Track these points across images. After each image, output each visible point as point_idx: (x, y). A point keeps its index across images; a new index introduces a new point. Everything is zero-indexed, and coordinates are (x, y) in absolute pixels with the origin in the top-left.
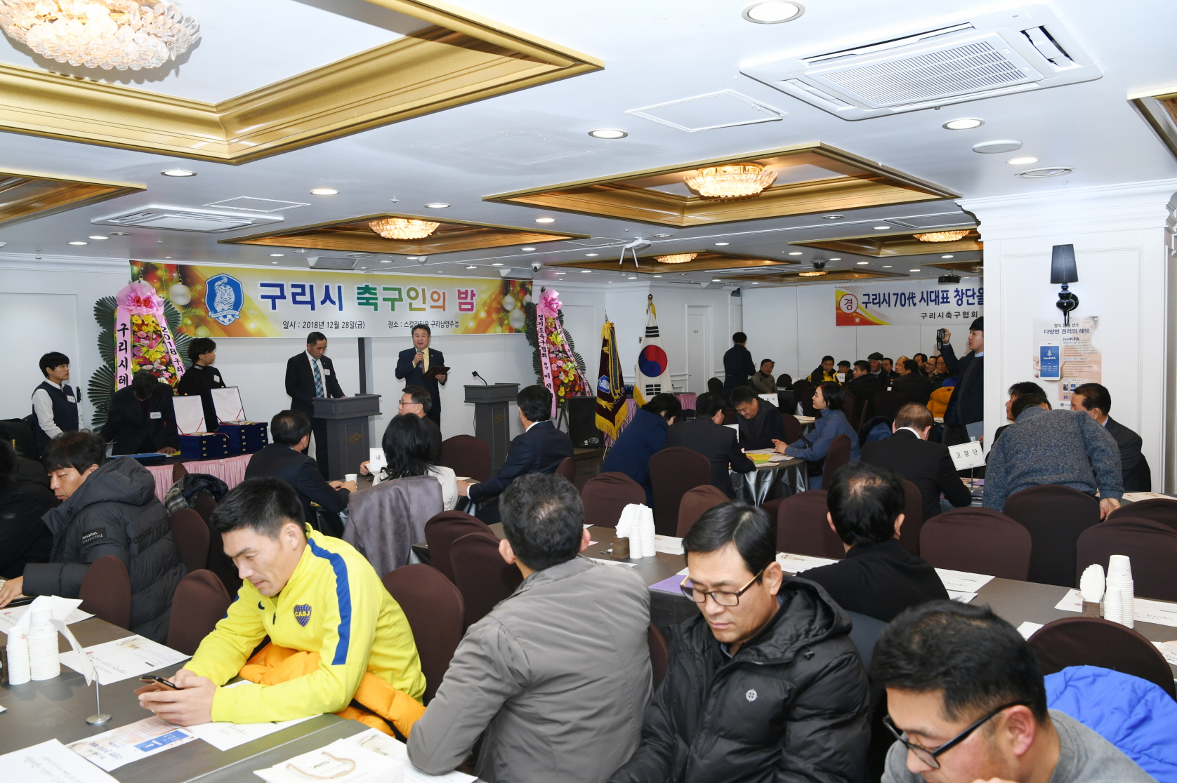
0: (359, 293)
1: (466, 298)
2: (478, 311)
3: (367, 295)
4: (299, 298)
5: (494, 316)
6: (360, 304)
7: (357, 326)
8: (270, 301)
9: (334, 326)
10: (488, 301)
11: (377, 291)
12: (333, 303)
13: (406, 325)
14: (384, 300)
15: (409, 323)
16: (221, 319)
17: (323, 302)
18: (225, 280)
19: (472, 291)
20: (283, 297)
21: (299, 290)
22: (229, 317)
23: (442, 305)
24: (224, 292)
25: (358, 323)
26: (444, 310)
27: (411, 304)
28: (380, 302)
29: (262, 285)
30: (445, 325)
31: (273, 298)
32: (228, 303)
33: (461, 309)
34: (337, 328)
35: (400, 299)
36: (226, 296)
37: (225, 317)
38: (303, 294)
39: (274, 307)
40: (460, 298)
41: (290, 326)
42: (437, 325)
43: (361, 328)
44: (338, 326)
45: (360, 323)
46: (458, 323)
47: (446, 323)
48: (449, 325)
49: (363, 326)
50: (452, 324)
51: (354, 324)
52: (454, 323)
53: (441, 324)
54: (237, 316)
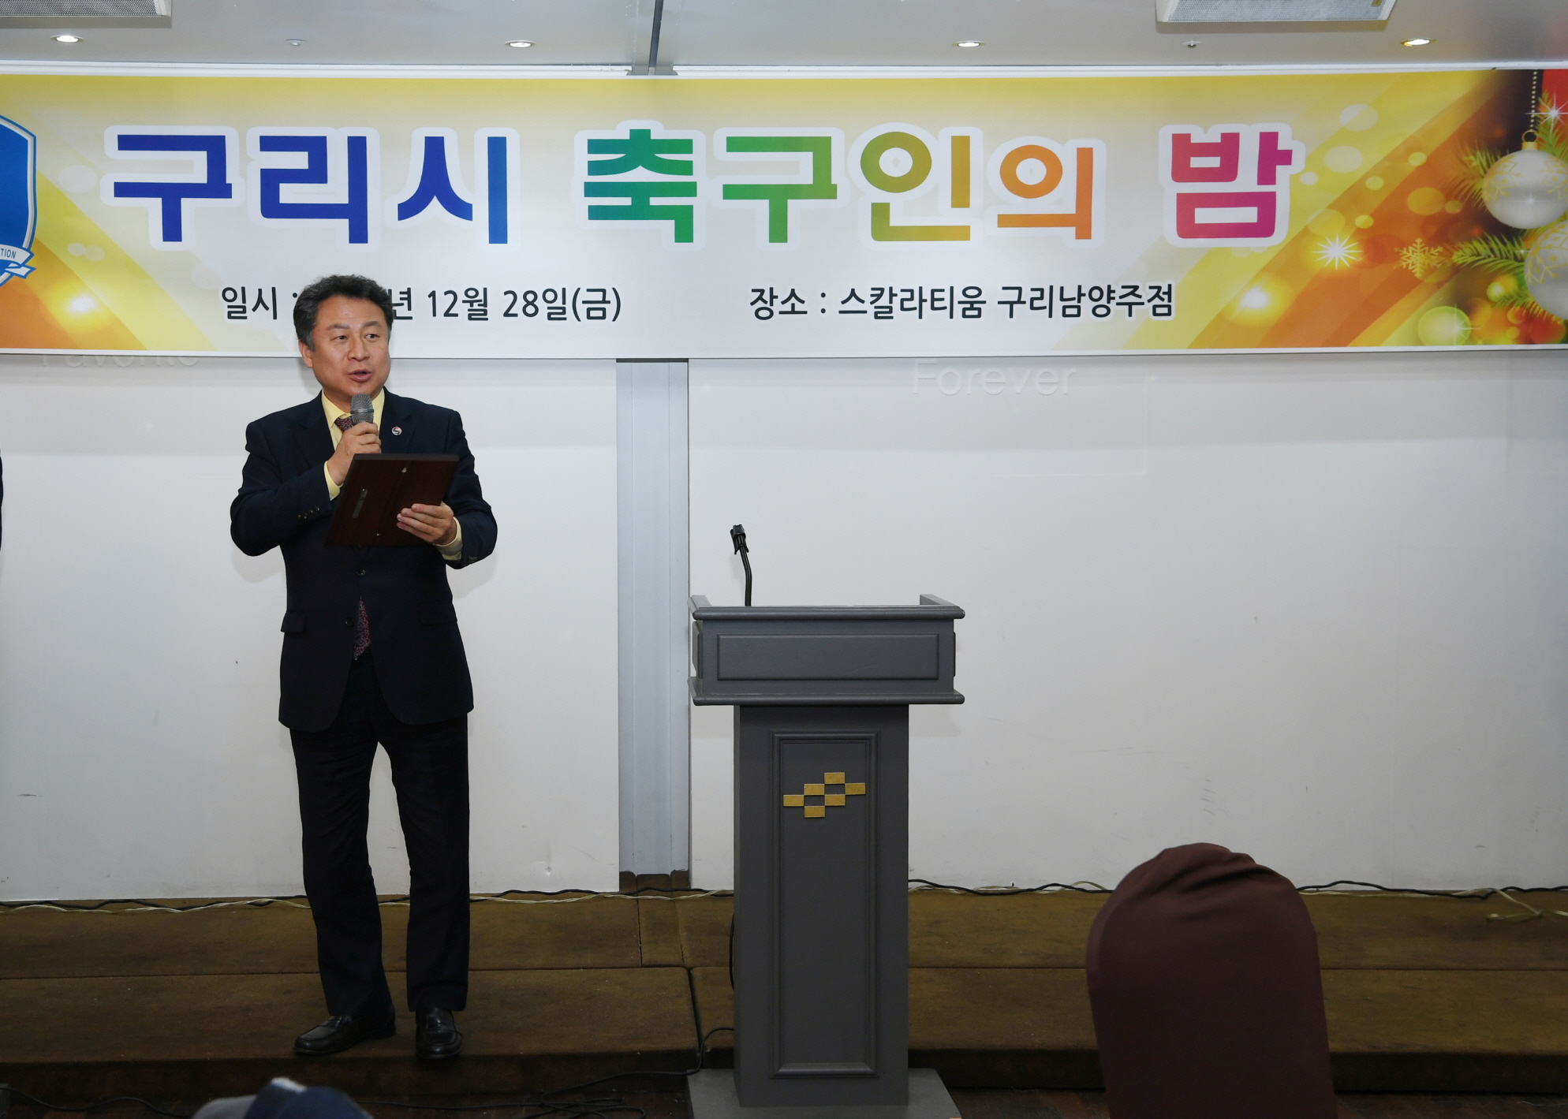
0: (594, 168)
1: (1228, 171)
2: (1303, 238)
3: (640, 175)
4: (289, 193)
5: (1416, 259)
6: (596, 213)
7: (582, 309)
8: (155, 205)
9: (462, 309)
10: (1375, 184)
11: (696, 157)
12: (461, 209)
13: (853, 304)
14: (732, 192)
15: (865, 294)
17: (408, 210)
19: (1268, 140)
20: (217, 186)
21: (299, 160)
23: (1070, 208)
25: (583, 295)
26: (1084, 232)
27: (880, 212)
28: (706, 204)
29: (127, 143)
30: (1087, 305)
31: (171, 196)
33: (1188, 228)
34: (478, 313)
35: (823, 187)
38: (317, 173)
39: (172, 230)
40: (1181, 172)
41: (254, 309)
42: (1037, 304)
43: (604, 317)
44: (482, 308)
45: (599, 296)
46: (1169, 293)
47: (1096, 294)
48: (1112, 305)
49: (611, 309)
50: (1131, 299)
51: (564, 303)
52: (1146, 293)
53: (1062, 299)
54: (19, 266)
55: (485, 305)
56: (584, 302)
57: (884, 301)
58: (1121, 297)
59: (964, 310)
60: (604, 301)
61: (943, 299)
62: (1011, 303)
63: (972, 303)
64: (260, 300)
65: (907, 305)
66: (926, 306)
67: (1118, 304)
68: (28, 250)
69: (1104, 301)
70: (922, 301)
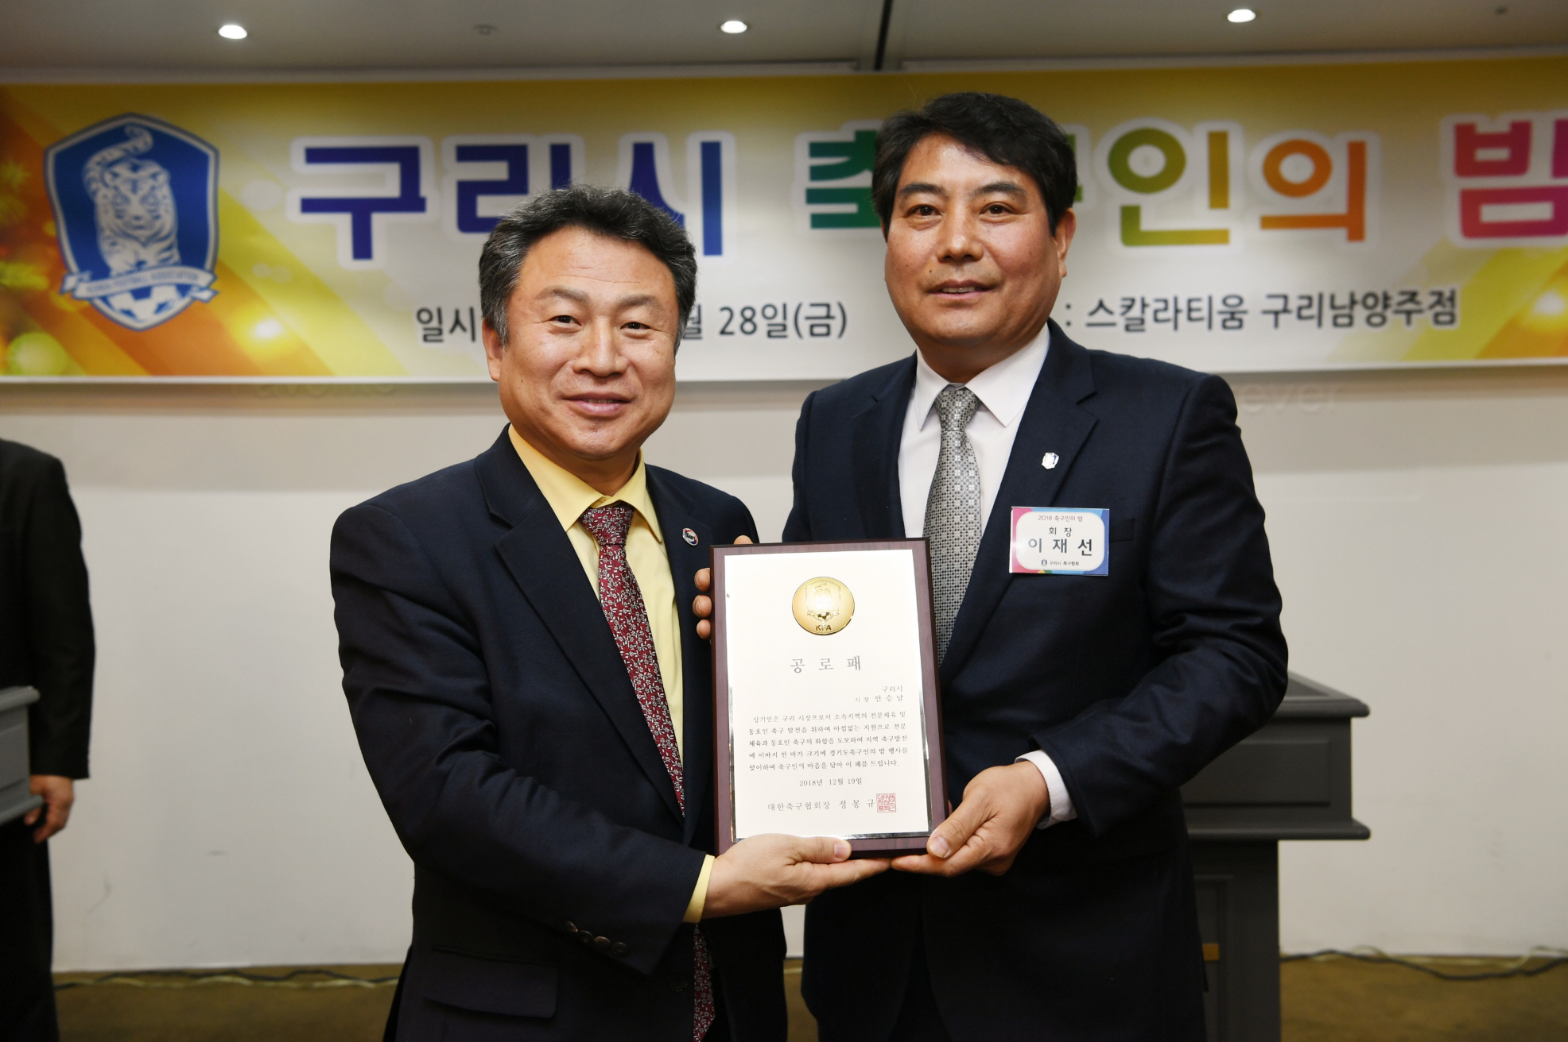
0: (816, 173)
1: (1518, 164)
4: (487, 206)
6: (818, 221)
7: (804, 326)
8: (343, 222)
13: (1102, 316)
15: (1114, 304)
16: (123, 301)
18: (144, 142)
19: (1560, 128)
21: (498, 171)
22: (164, 293)
23: (1340, 207)
24: (125, 189)
25: (806, 311)
26: (1356, 233)
27: (1130, 216)
30: (1360, 313)
31: (361, 211)
32: (155, 238)
33: (1473, 227)
34: (692, 331)
36: (136, 208)
37: (142, 293)
38: (517, 184)
39: (362, 247)
40: (1466, 165)
41: (452, 330)
42: (1305, 313)
43: (828, 334)
44: (696, 326)
45: (822, 311)
46: (1452, 299)
47: (1370, 301)
48: (1389, 313)
49: (836, 325)
50: (1409, 306)
51: (785, 317)
52: (1426, 300)
53: (1333, 307)
54: (202, 289)
55: (699, 322)
56: (808, 318)
57: (1136, 312)
58: (1401, 304)
59: (1224, 321)
60: (828, 317)
61: (1198, 310)
62: (1276, 313)
63: (1233, 314)
64: (457, 322)
65: (1161, 316)
66: (1182, 317)
67: (1397, 312)
68: (212, 271)
69: (1379, 309)
70: (1177, 311)
